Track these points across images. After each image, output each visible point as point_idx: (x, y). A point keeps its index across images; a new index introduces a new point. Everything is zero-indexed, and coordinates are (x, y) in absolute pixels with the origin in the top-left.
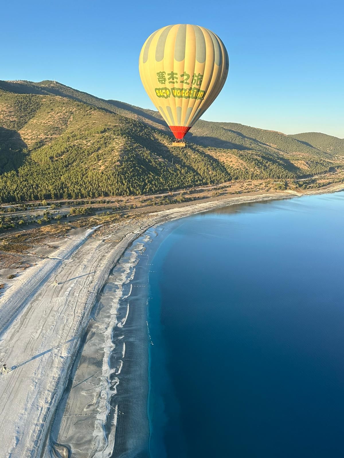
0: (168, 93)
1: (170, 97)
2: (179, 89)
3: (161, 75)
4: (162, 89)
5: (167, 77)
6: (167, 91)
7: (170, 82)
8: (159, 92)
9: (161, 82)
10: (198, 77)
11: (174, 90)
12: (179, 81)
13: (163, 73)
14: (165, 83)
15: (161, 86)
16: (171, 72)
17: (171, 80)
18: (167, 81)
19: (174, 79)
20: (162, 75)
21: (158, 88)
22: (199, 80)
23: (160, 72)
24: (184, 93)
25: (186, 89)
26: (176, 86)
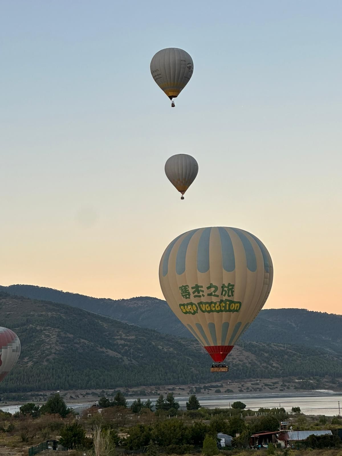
0: (195, 309)
1: (198, 313)
2: (207, 303)
3: (183, 289)
4: (188, 304)
5: (191, 291)
6: (194, 306)
7: (195, 297)
8: (184, 308)
9: (185, 297)
10: (228, 287)
11: (201, 305)
12: (205, 294)
13: (186, 287)
14: (190, 297)
15: (186, 301)
16: (196, 285)
17: (196, 294)
18: (192, 296)
19: (200, 292)
20: (185, 289)
21: (183, 303)
22: (230, 291)
23: (183, 286)
24: (214, 307)
25: (216, 302)
26: (203, 299)
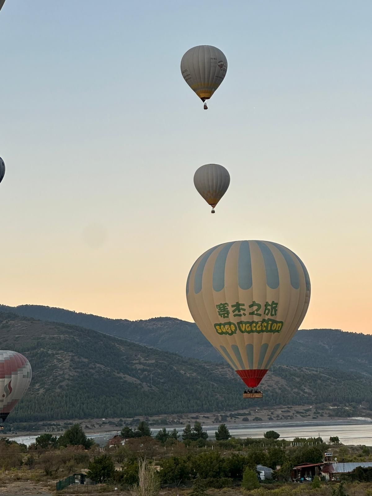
0: (233, 329)
1: (236, 333)
2: (248, 322)
3: (222, 307)
4: (225, 324)
5: (230, 309)
6: (232, 326)
7: (235, 316)
8: (220, 328)
9: (222, 316)
10: (271, 306)
11: (241, 325)
12: (247, 312)
13: (225, 305)
14: (229, 316)
15: (222, 320)
16: (236, 303)
17: (237, 312)
18: (231, 315)
19: (241, 310)
20: (224, 307)
21: (219, 323)
22: (274, 310)
23: (221, 304)
24: (255, 327)
25: (258, 322)
26: (243, 319)
